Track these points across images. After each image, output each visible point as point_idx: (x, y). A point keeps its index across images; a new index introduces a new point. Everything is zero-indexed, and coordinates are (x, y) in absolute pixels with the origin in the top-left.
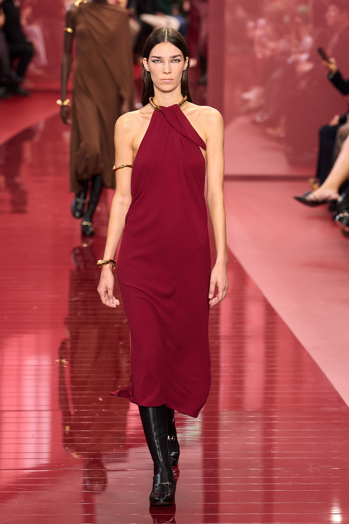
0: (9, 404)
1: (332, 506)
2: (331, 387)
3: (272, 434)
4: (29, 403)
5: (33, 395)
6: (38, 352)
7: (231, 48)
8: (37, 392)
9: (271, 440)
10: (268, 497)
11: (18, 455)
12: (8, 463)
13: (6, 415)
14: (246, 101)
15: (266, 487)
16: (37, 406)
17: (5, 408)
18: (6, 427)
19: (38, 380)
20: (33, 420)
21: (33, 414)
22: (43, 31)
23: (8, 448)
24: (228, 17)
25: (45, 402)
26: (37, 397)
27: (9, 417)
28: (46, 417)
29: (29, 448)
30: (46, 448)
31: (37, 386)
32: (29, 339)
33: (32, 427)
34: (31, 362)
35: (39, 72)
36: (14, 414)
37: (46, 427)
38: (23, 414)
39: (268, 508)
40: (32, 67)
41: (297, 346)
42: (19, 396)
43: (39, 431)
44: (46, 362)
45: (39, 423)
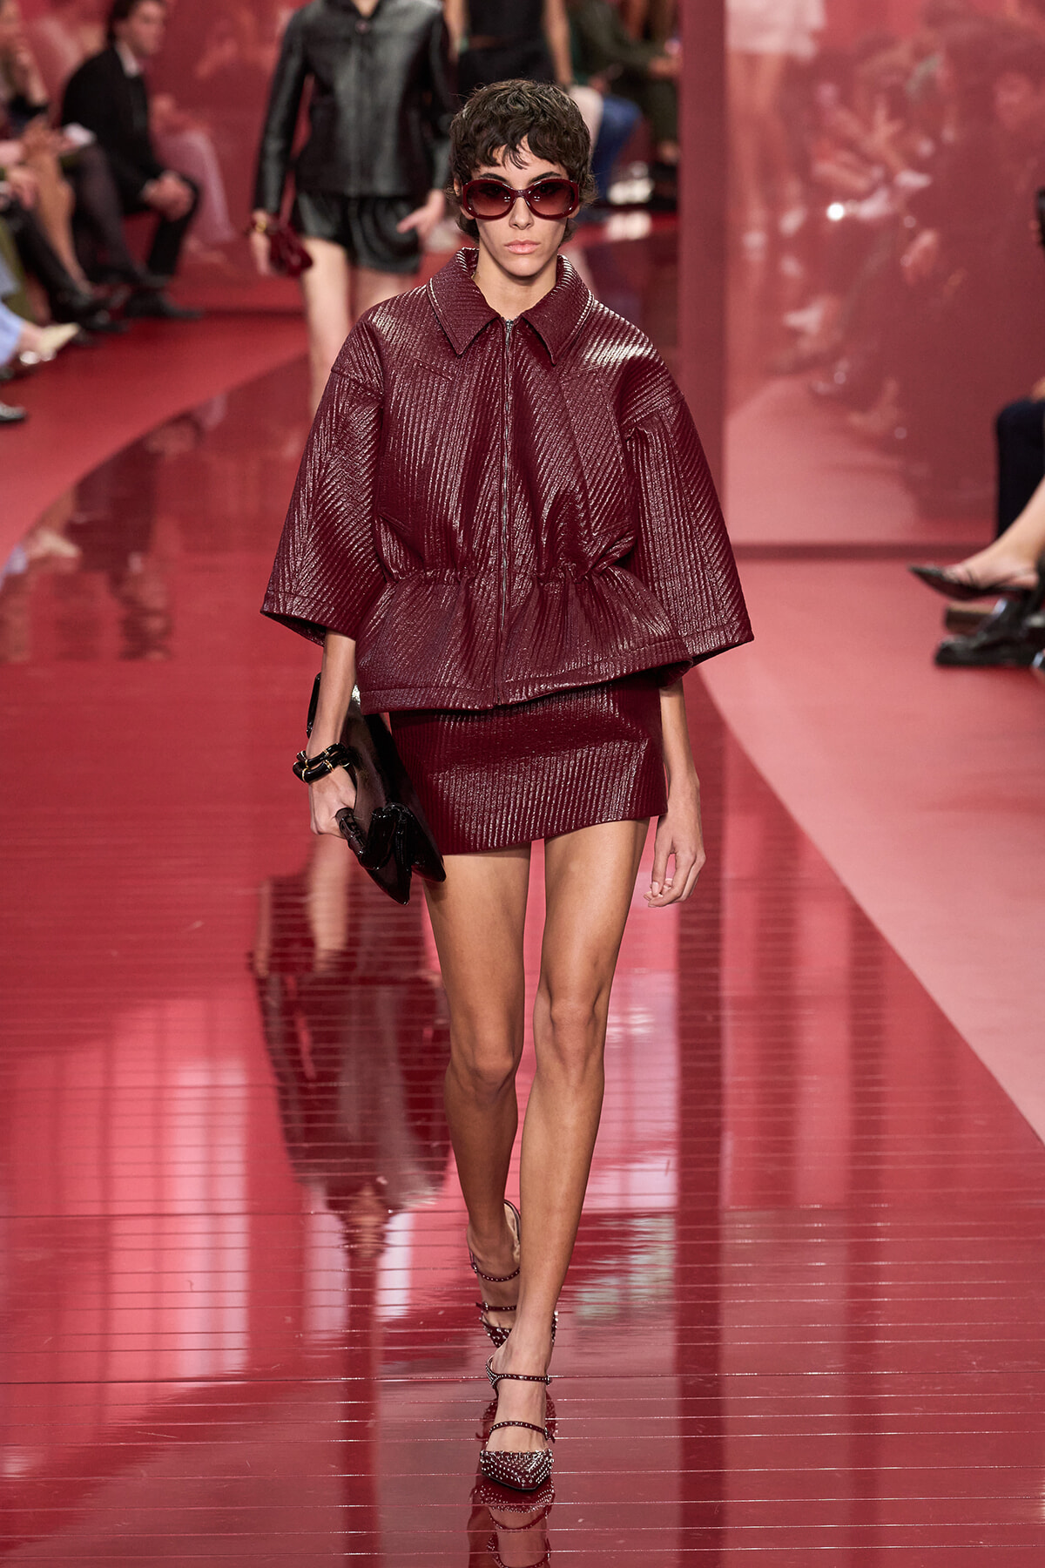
0: (130, 1194)
3: (875, 1273)
4: (186, 1192)
5: (197, 1169)
6: (211, 1052)
8: (211, 1162)
9: (873, 1292)
10: (865, 1450)
11: (160, 1340)
12: (129, 1363)
13: (122, 1227)
14: (793, 335)
15: (857, 1425)
16: (210, 1200)
17: (118, 1209)
18: (123, 1261)
19: (211, 1129)
20: (199, 1241)
21: (201, 1224)
22: (215, 140)
23: (130, 1320)
25: (232, 1192)
26: (211, 1177)
27: (131, 1238)
28: (236, 1231)
29: (191, 1320)
30: (236, 1319)
31: (211, 1146)
32: (185, 1014)
33: (196, 1261)
34: (191, 1077)
36: (146, 1225)
37: (236, 1260)
38: (170, 1225)
39: (866, 1484)
42: (160, 1174)
43: (216, 1271)
44: (234, 1077)
45: (217, 1249)
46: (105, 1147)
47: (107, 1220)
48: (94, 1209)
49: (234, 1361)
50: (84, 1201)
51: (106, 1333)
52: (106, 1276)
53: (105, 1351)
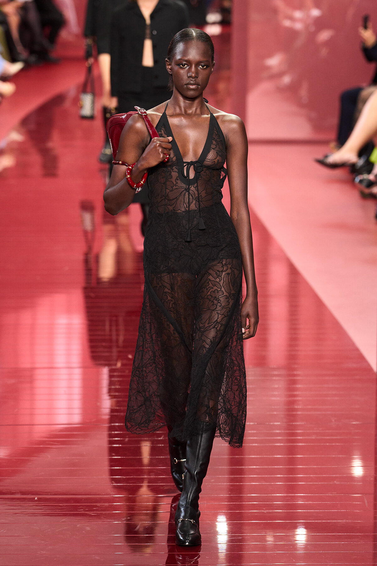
0: (41, 361)
1: (353, 459)
2: (353, 344)
4: (60, 360)
5: (64, 352)
6: (69, 312)
7: (254, 17)
8: (69, 350)
9: (295, 396)
10: (291, 450)
11: (51, 411)
12: (40, 418)
13: (38, 372)
14: (268, 68)
16: (68, 363)
17: (38, 365)
18: (38, 384)
19: (69, 338)
20: (65, 377)
21: (64, 371)
23: (41, 404)
25: (76, 360)
26: (69, 355)
27: (41, 376)
28: (77, 373)
29: (61, 404)
30: (77, 404)
31: (69, 344)
32: (60, 299)
33: (64, 384)
34: (62, 321)
36: (45, 371)
37: (77, 383)
38: (55, 371)
39: (291, 461)
41: (319, 304)
42: (51, 354)
43: (70, 387)
44: (76, 321)
45: (70, 380)
46: (32, 345)
47: (32, 369)
48: (28, 366)
49: (77, 418)
50: (25, 363)
51: (32, 408)
52: (32, 389)
53: (32, 415)
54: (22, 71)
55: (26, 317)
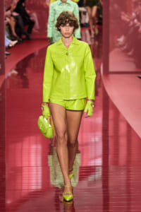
0: (25, 163)
3: (130, 175)
4: (33, 163)
5: (34, 160)
6: (36, 143)
7: (112, 21)
8: (36, 159)
9: (130, 177)
11: (29, 184)
12: (25, 187)
14: (118, 42)
16: (36, 164)
18: (24, 173)
19: (36, 153)
20: (35, 170)
21: (34, 168)
22: (37, 15)
23: (25, 181)
24: (110, 8)
25: (39, 163)
26: (36, 161)
28: (40, 169)
29: (34, 181)
30: (40, 181)
31: (36, 157)
32: (33, 138)
33: (35, 173)
34: (34, 147)
35: (37, 31)
36: (27, 168)
37: (40, 173)
38: (31, 168)
39: (129, 204)
40: (34, 30)
42: (29, 161)
43: (37, 174)
44: (40, 147)
45: (37, 171)
46: (21, 157)
47: (22, 167)
49: (40, 187)
50: (19, 165)
51: (21, 183)
52: (22, 175)
53: (21, 186)
54: (17, 44)
55: (19, 146)
